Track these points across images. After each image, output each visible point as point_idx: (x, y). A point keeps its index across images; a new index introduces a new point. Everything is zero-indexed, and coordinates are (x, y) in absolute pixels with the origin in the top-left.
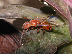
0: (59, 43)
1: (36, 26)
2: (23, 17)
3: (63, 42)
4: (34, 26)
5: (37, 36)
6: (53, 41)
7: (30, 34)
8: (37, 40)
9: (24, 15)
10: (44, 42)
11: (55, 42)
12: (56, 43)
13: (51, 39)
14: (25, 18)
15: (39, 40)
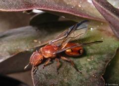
0: (100, 66)
1: (54, 56)
2: (12, 54)
3: (106, 62)
4: (50, 56)
5: (59, 74)
6: (88, 68)
7: (47, 78)
8: (62, 82)
9: (11, 50)
10: (75, 79)
11: (92, 69)
12: (95, 69)
13: (82, 67)
14: (16, 53)
15: (66, 80)
